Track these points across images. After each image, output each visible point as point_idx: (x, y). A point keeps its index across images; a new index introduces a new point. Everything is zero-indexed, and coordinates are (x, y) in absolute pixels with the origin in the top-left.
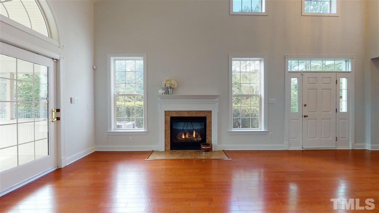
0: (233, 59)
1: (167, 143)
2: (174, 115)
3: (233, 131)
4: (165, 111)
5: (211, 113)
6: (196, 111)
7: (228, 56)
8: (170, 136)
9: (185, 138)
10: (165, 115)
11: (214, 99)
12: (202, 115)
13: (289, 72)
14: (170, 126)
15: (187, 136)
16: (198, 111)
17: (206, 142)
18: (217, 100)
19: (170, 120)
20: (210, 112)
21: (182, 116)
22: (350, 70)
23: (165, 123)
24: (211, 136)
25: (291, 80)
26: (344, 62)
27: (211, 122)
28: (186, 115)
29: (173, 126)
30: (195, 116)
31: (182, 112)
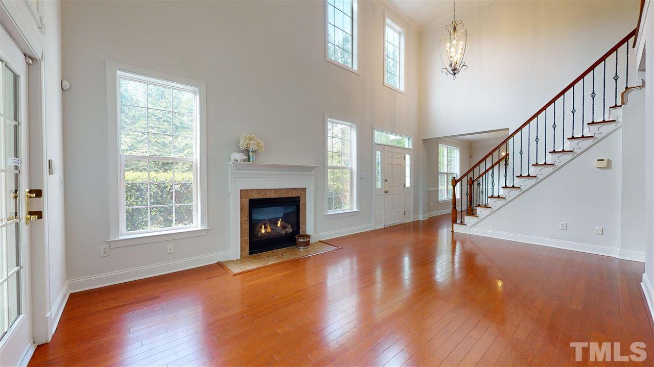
0: (329, 119)
1: (243, 244)
2: (256, 197)
3: (329, 213)
4: (241, 190)
5: (305, 192)
6: (286, 189)
7: (324, 114)
8: (248, 231)
9: (266, 232)
10: (241, 197)
11: (310, 171)
12: (294, 195)
13: (376, 144)
14: (248, 216)
15: (269, 230)
16: (290, 189)
17: (299, 233)
18: (313, 172)
19: (248, 205)
20: (304, 190)
21: (268, 197)
22: (411, 148)
23: (241, 210)
24: (305, 224)
25: (376, 152)
26: (406, 139)
27: (305, 205)
28: (273, 195)
29: (253, 215)
30: (285, 196)
31: (267, 191)
